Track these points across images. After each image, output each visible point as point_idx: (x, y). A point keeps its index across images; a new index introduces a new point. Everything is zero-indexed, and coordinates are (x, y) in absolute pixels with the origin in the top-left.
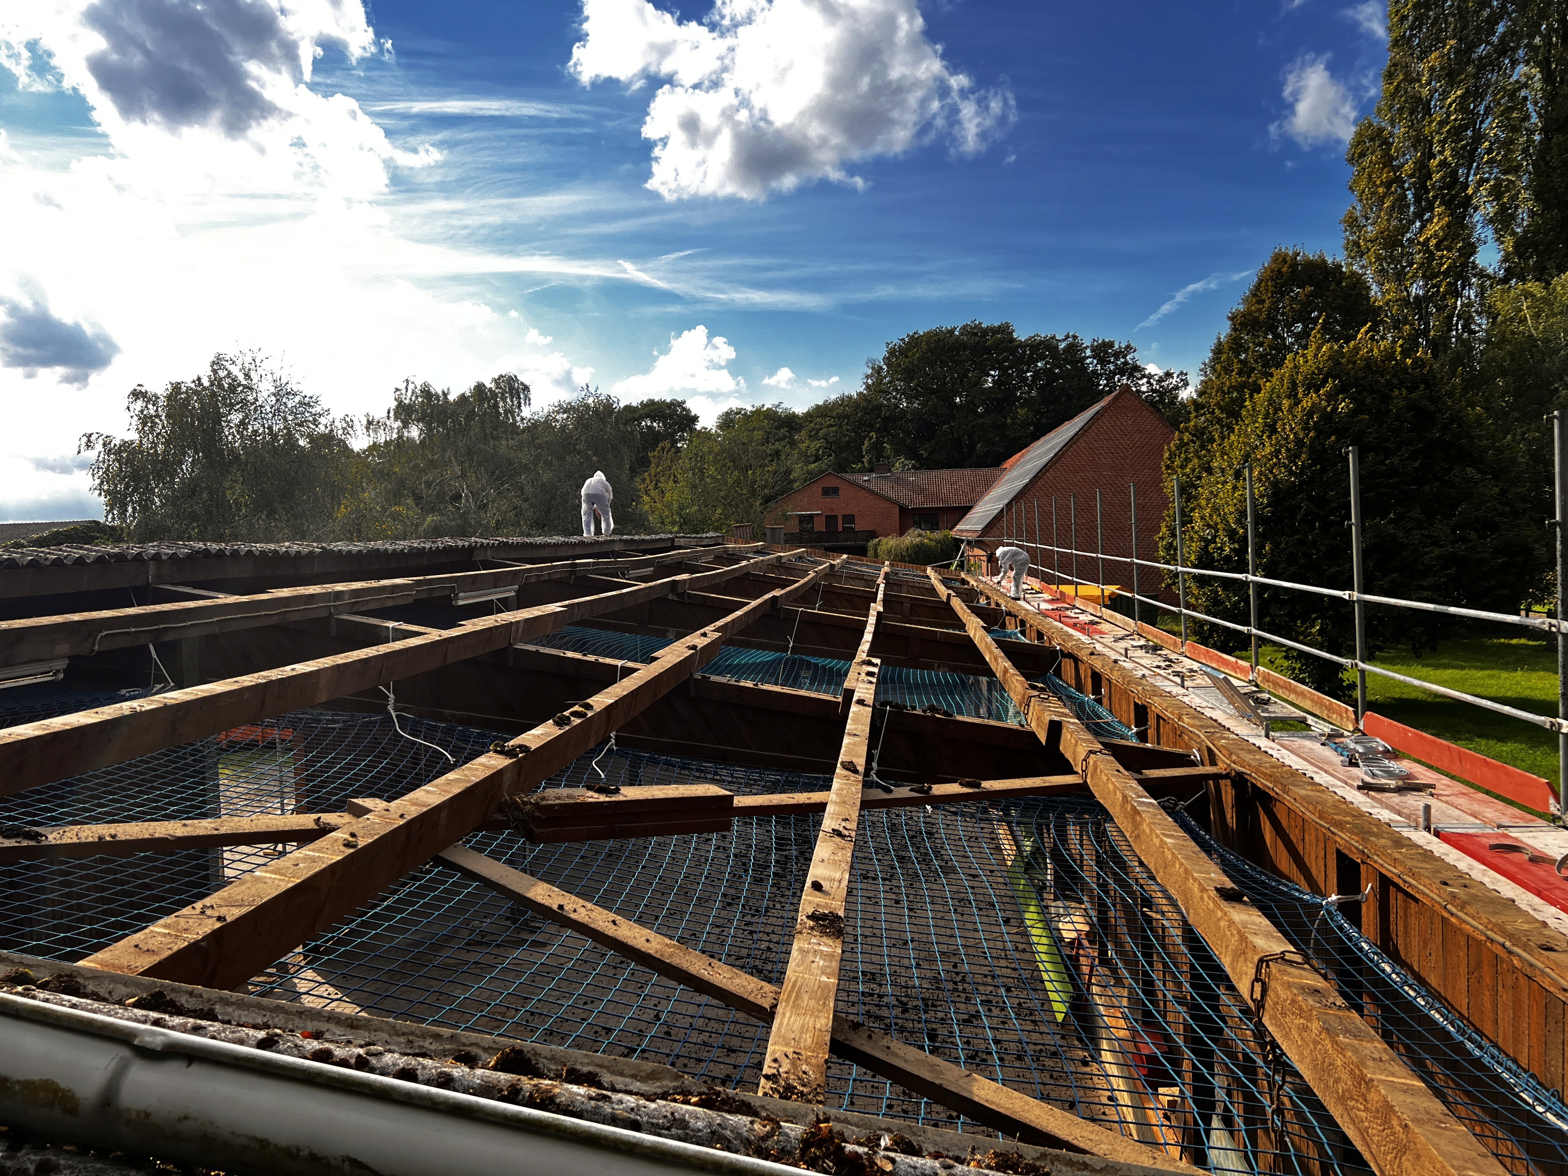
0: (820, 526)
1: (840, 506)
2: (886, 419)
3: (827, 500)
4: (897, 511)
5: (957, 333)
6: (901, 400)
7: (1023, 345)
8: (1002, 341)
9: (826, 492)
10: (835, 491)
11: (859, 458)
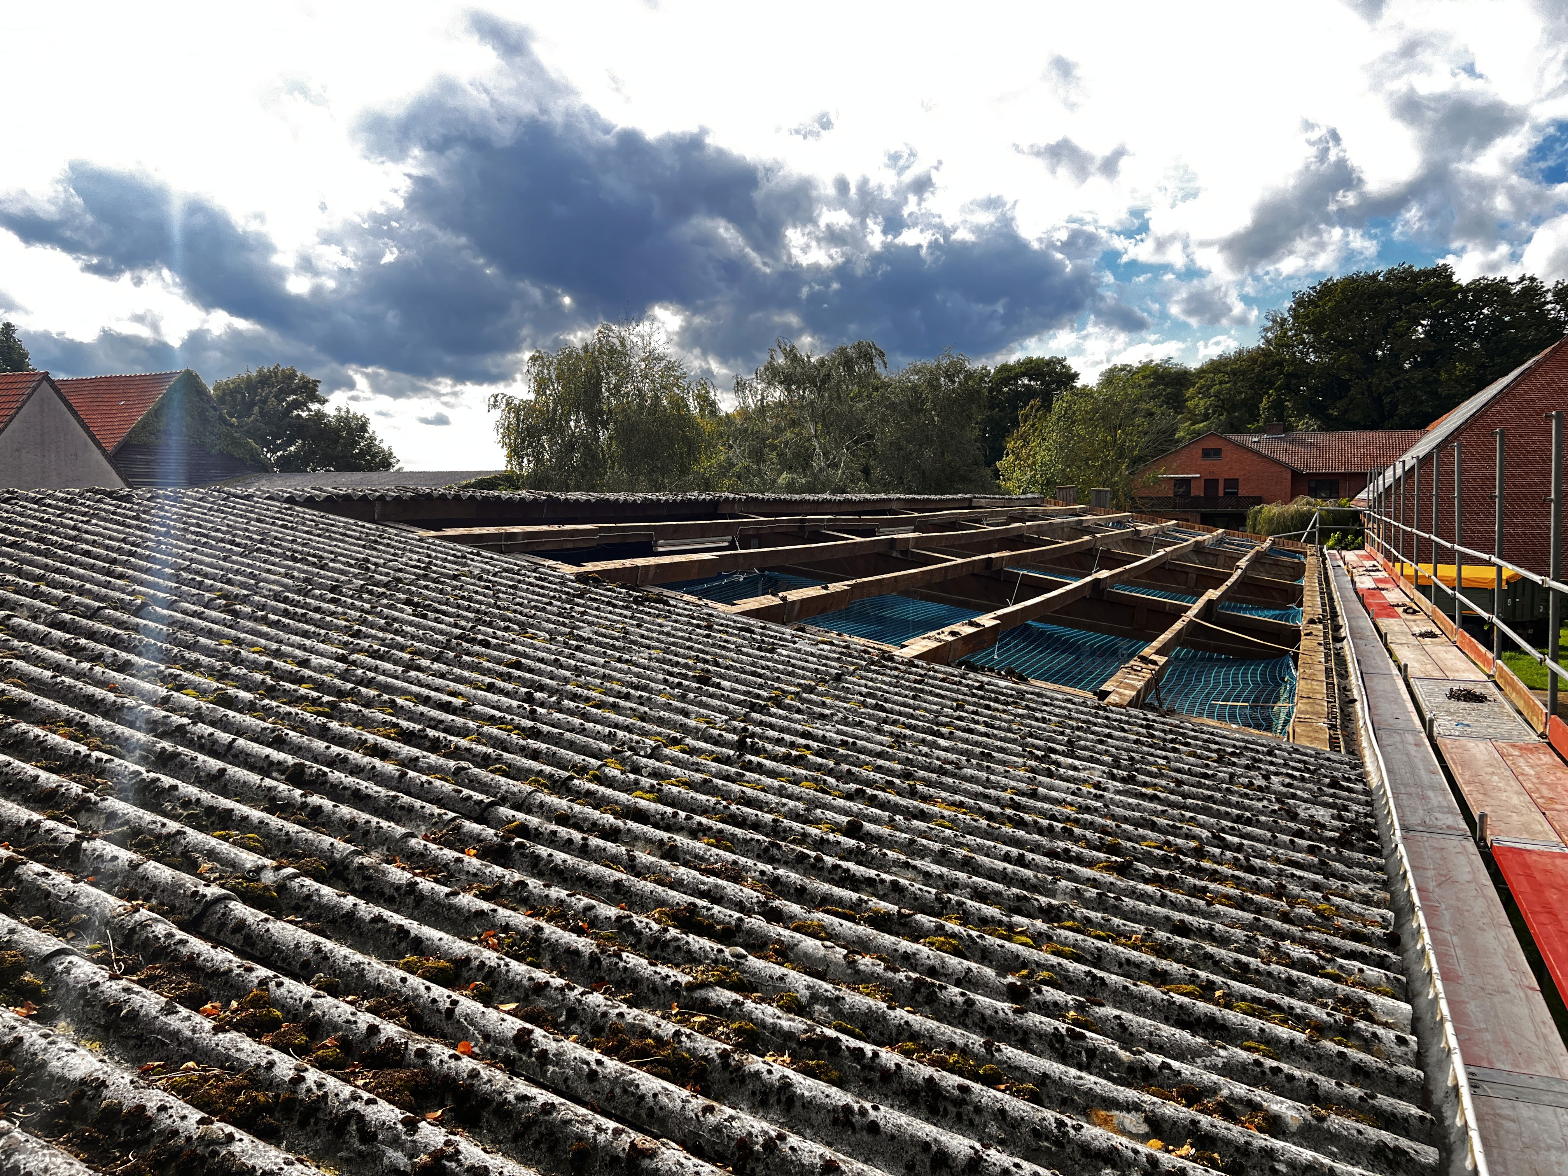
0: (1197, 491)
1: (1222, 469)
2: (1289, 376)
3: (1208, 462)
4: (1289, 476)
5: (1380, 278)
6: (1308, 354)
7: (1464, 290)
8: (1436, 285)
9: (1206, 453)
10: (1217, 452)
11: (1254, 418)
